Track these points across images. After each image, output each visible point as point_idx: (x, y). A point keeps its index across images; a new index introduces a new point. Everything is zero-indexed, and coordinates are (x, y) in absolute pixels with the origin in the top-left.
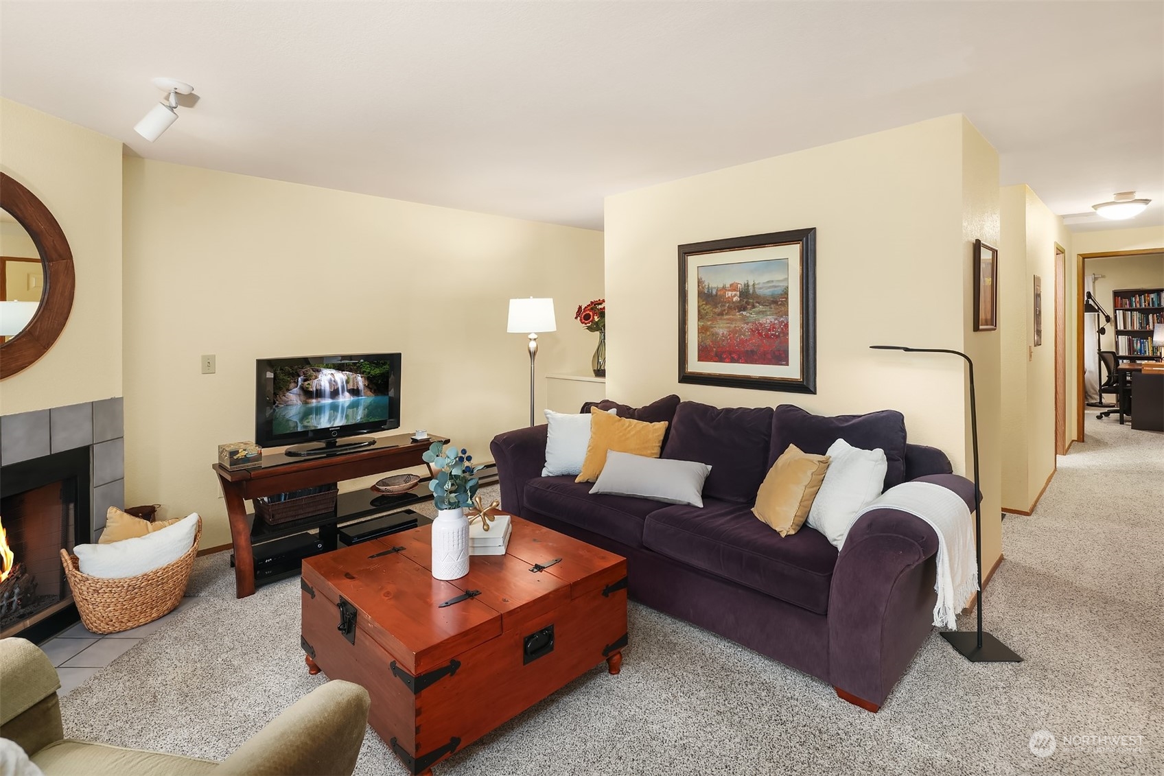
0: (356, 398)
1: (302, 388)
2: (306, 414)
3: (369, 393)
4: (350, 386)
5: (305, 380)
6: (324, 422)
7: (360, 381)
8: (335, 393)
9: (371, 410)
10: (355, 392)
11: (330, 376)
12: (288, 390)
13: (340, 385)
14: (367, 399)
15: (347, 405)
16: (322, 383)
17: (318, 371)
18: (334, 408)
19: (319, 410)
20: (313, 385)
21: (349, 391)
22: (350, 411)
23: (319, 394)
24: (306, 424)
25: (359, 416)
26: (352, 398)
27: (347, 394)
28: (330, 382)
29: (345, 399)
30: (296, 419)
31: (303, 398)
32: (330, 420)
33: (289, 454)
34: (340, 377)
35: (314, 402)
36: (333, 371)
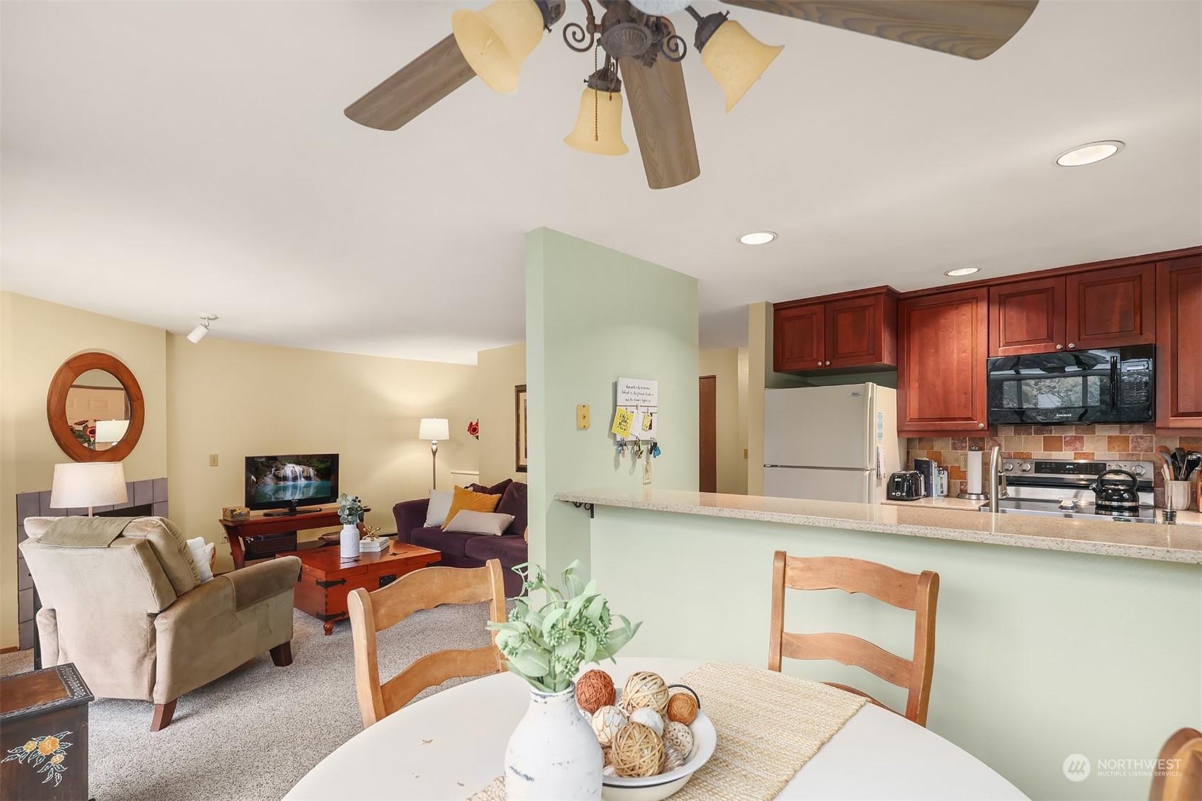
0: (309, 482)
1: (274, 475)
2: (277, 490)
3: (317, 479)
4: (305, 475)
5: (276, 470)
6: (288, 496)
7: (311, 472)
8: (295, 479)
9: (318, 489)
10: (308, 478)
11: (292, 468)
12: (266, 476)
13: (298, 474)
14: (316, 482)
15: (303, 486)
16: (287, 472)
17: (285, 465)
18: (295, 487)
19: (285, 489)
20: (281, 473)
21: (304, 477)
22: (305, 490)
23: (285, 478)
24: (276, 496)
25: (311, 493)
26: (306, 482)
27: (303, 479)
28: (292, 471)
29: (302, 482)
30: (270, 493)
31: (275, 481)
32: (292, 495)
33: (266, 515)
34: (298, 469)
35: (282, 483)
36: (294, 465)
